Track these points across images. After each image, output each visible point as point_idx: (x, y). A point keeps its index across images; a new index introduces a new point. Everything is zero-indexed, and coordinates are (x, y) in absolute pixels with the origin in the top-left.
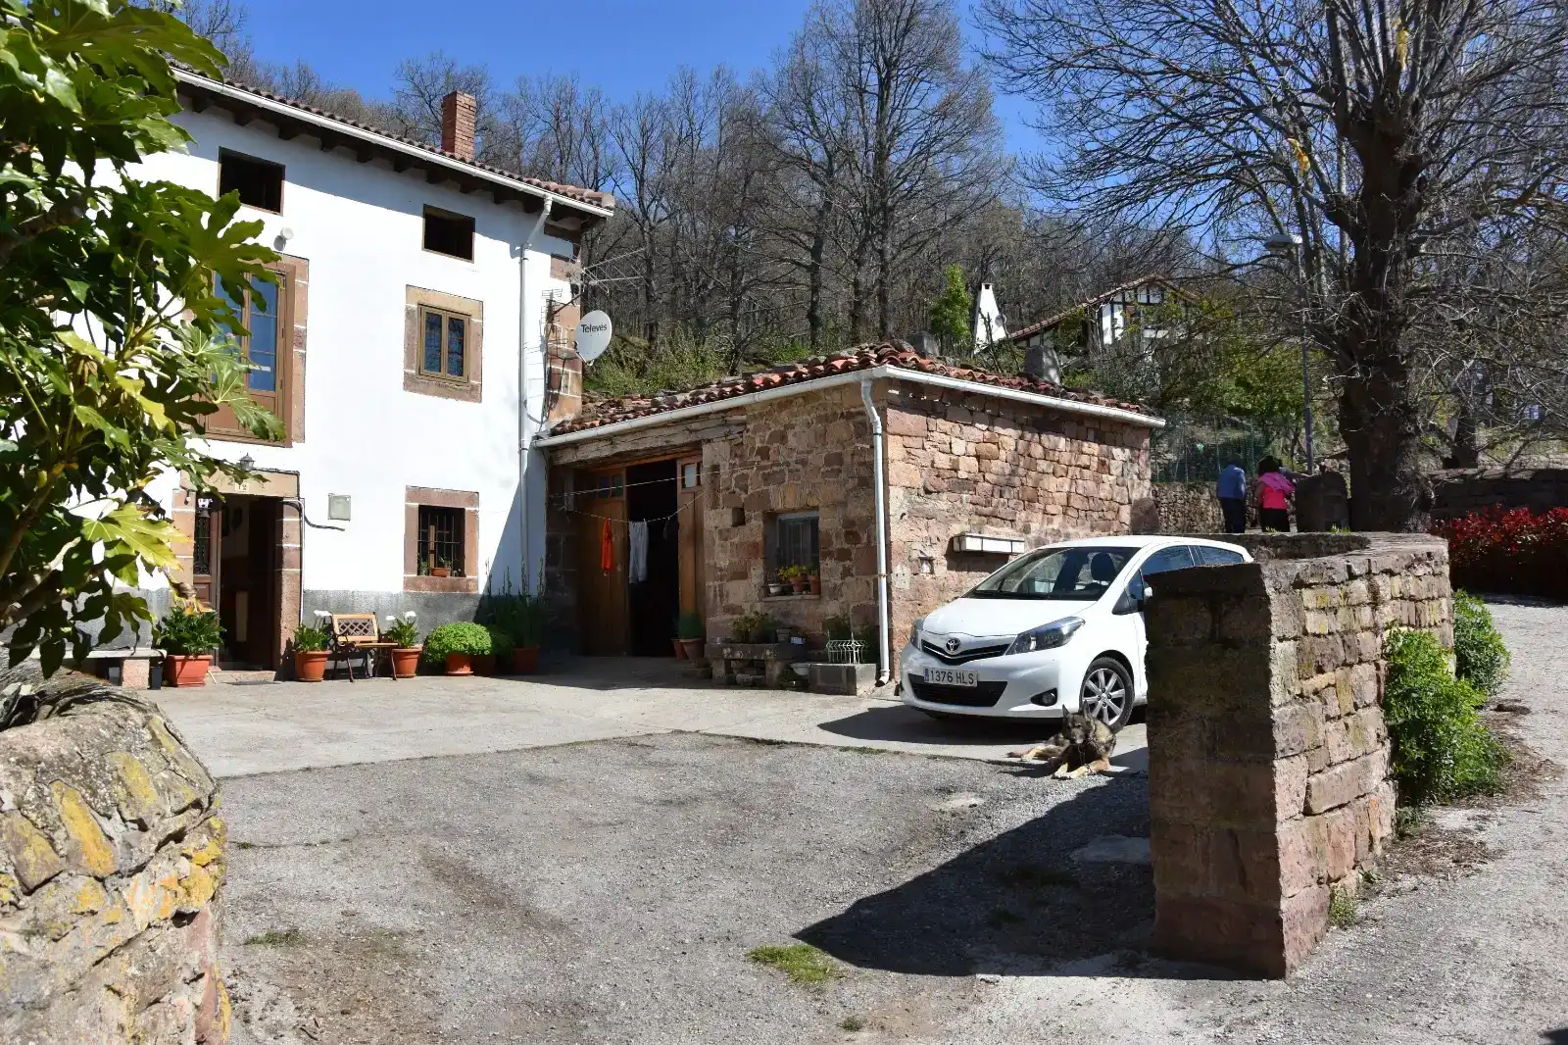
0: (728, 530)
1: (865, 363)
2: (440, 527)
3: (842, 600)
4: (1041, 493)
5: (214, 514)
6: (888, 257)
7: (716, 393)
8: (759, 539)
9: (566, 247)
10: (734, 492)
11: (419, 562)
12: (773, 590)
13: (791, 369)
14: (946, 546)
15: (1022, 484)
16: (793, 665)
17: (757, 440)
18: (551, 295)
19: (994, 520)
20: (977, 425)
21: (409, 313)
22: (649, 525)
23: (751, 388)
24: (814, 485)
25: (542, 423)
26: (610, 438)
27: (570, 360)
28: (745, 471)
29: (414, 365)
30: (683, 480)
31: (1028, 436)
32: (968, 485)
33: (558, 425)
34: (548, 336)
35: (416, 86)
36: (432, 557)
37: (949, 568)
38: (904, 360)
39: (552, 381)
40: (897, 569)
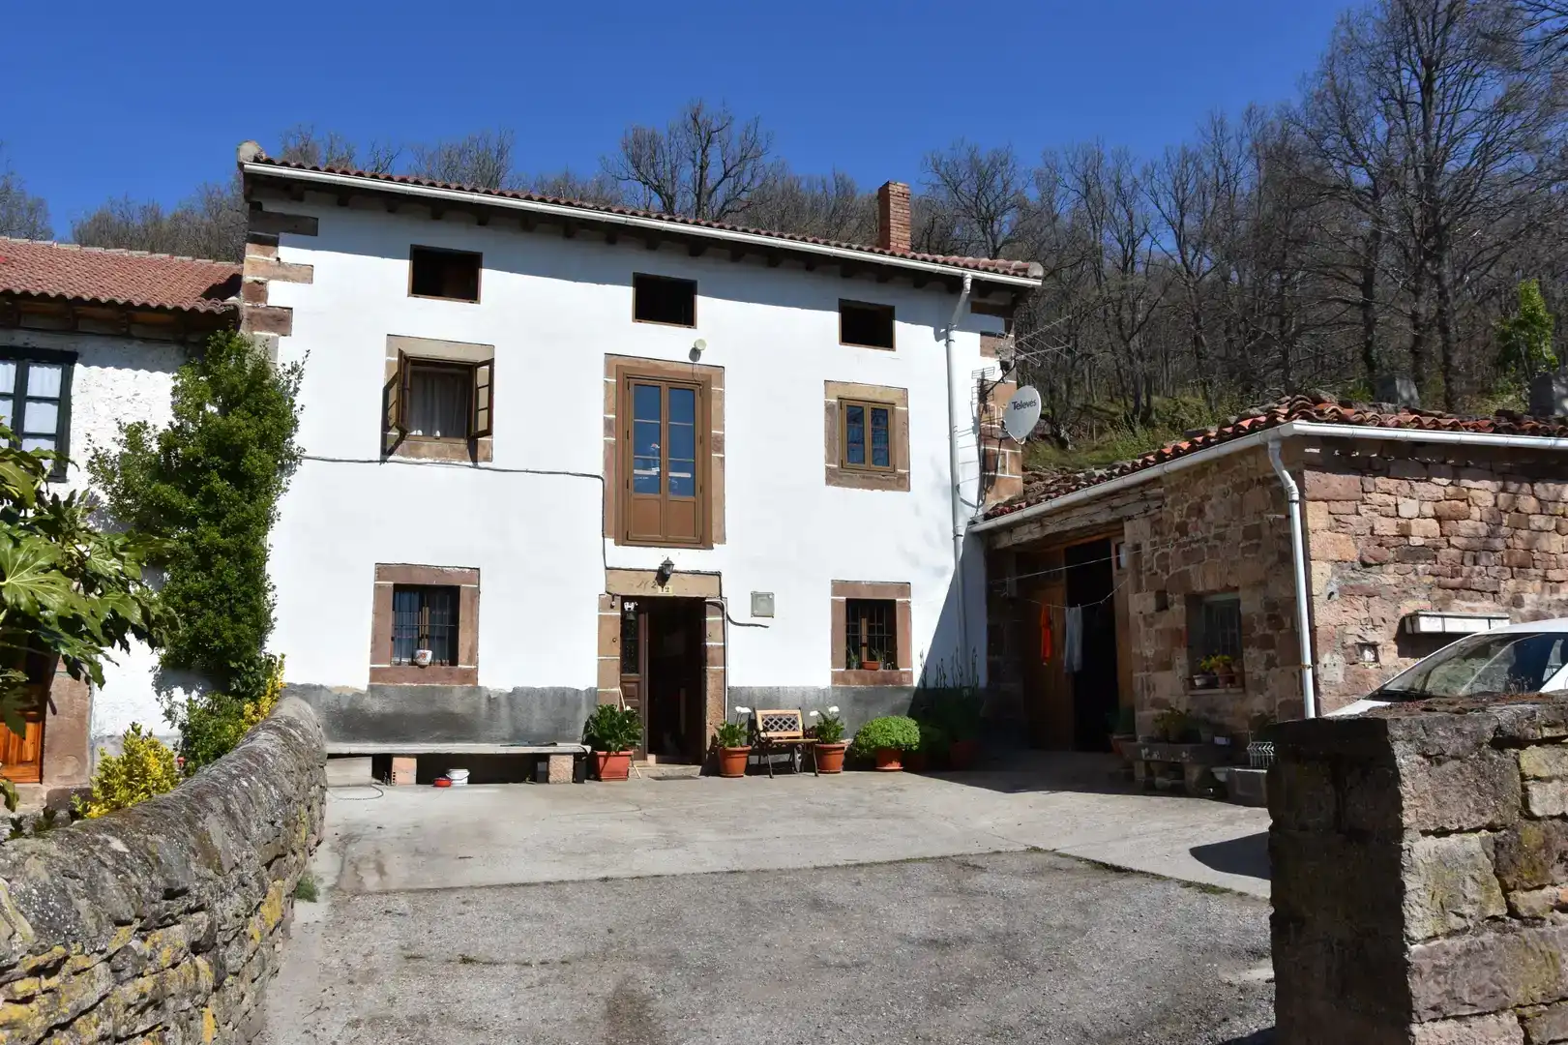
0: (1152, 616)
1: (1272, 422)
2: (871, 620)
3: (1267, 694)
4: (1537, 556)
5: (642, 616)
6: (1447, 283)
7: (1129, 466)
8: (1182, 625)
9: (997, 323)
10: (1156, 573)
11: (848, 655)
12: (1198, 683)
13: (1198, 433)
14: (1395, 627)
15: (1508, 547)
16: (1214, 770)
17: (1176, 514)
18: (983, 374)
19: (1467, 594)
20: (1435, 480)
21: (829, 408)
22: (1083, 609)
23: (1161, 458)
24: (1233, 563)
25: (978, 507)
26: (1039, 519)
27: (1005, 440)
28: (1165, 550)
29: (836, 460)
30: (1118, 559)
31: (1513, 487)
32: (1428, 552)
33: (993, 509)
34: (980, 416)
35: (942, 176)
36: (864, 650)
37: (1401, 654)
38: (1321, 413)
39: (987, 462)
40: (1325, 659)
